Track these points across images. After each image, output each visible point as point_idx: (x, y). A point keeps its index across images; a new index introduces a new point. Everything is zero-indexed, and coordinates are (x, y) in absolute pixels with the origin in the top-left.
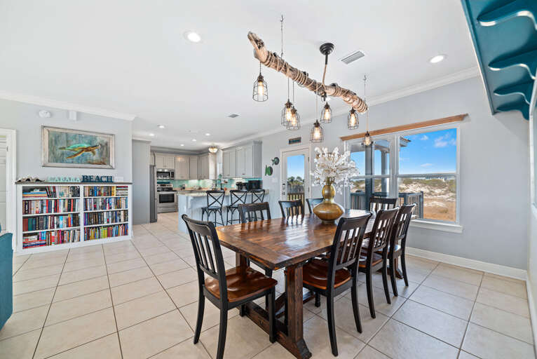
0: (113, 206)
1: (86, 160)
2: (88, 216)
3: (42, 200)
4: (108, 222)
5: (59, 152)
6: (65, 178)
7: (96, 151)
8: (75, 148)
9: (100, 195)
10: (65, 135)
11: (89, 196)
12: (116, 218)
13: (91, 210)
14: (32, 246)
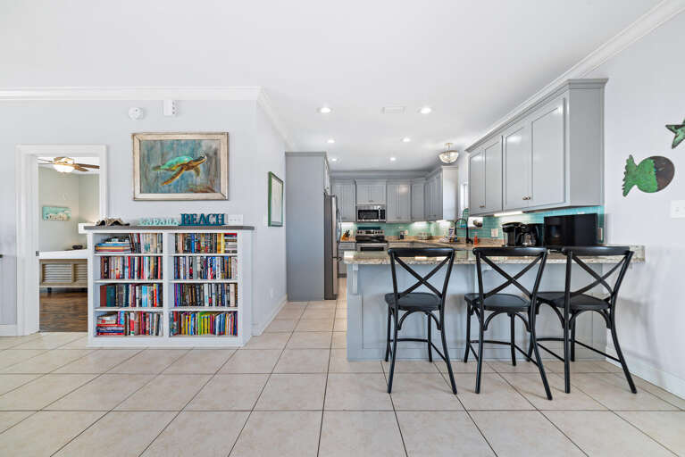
0: (219, 272)
1: (188, 186)
2: (180, 289)
3: (123, 257)
4: (211, 304)
5: (152, 174)
6: (160, 220)
7: (200, 167)
8: (171, 165)
9: (199, 251)
10: (159, 145)
11: (185, 251)
12: (222, 298)
13: (185, 278)
14: (108, 333)
